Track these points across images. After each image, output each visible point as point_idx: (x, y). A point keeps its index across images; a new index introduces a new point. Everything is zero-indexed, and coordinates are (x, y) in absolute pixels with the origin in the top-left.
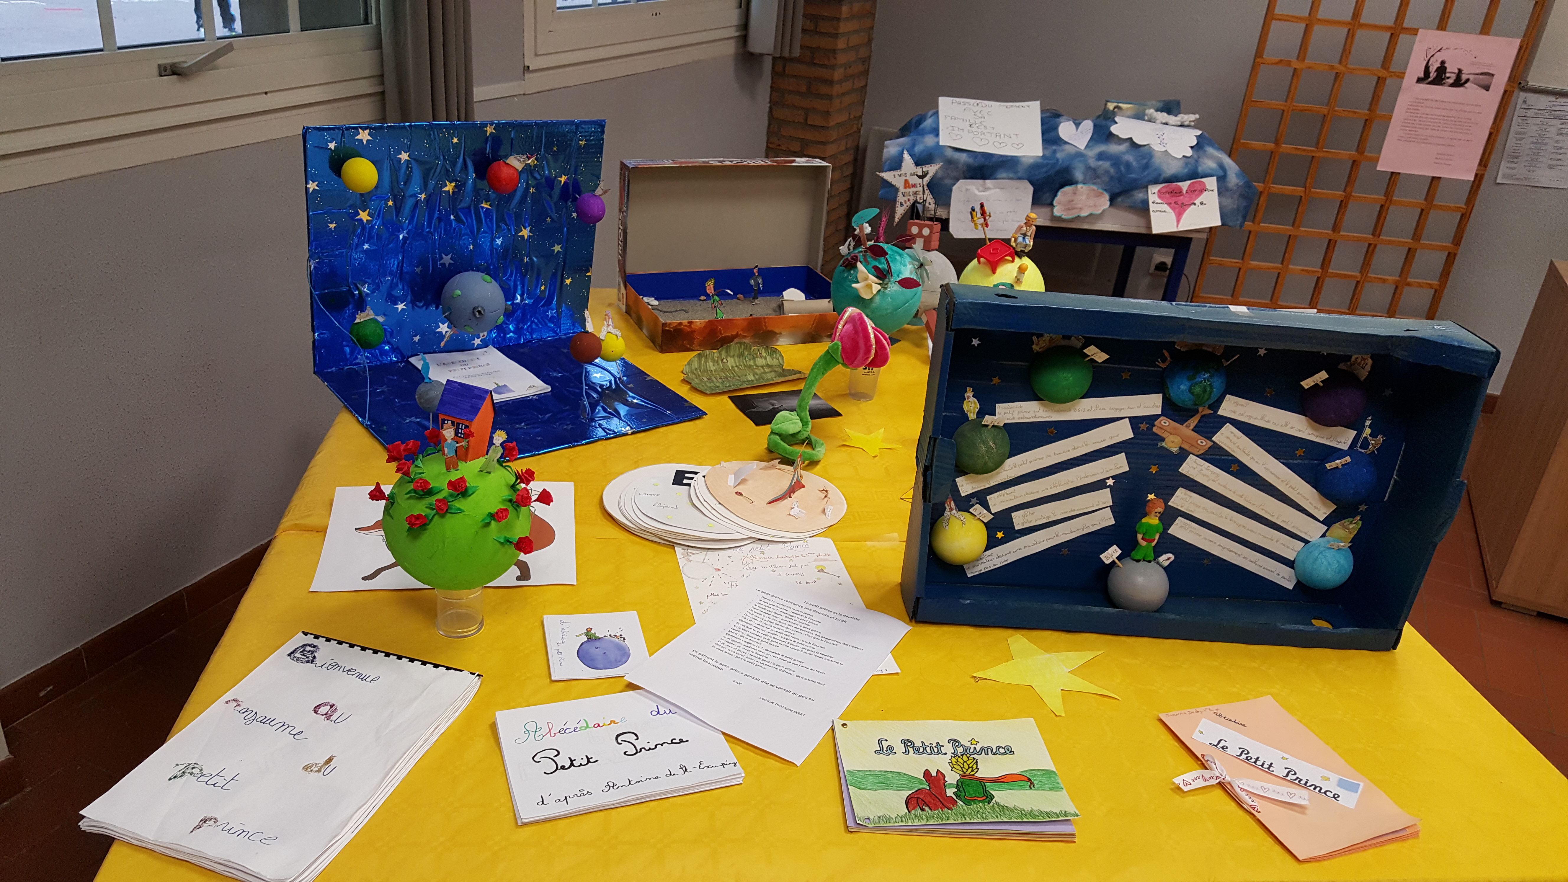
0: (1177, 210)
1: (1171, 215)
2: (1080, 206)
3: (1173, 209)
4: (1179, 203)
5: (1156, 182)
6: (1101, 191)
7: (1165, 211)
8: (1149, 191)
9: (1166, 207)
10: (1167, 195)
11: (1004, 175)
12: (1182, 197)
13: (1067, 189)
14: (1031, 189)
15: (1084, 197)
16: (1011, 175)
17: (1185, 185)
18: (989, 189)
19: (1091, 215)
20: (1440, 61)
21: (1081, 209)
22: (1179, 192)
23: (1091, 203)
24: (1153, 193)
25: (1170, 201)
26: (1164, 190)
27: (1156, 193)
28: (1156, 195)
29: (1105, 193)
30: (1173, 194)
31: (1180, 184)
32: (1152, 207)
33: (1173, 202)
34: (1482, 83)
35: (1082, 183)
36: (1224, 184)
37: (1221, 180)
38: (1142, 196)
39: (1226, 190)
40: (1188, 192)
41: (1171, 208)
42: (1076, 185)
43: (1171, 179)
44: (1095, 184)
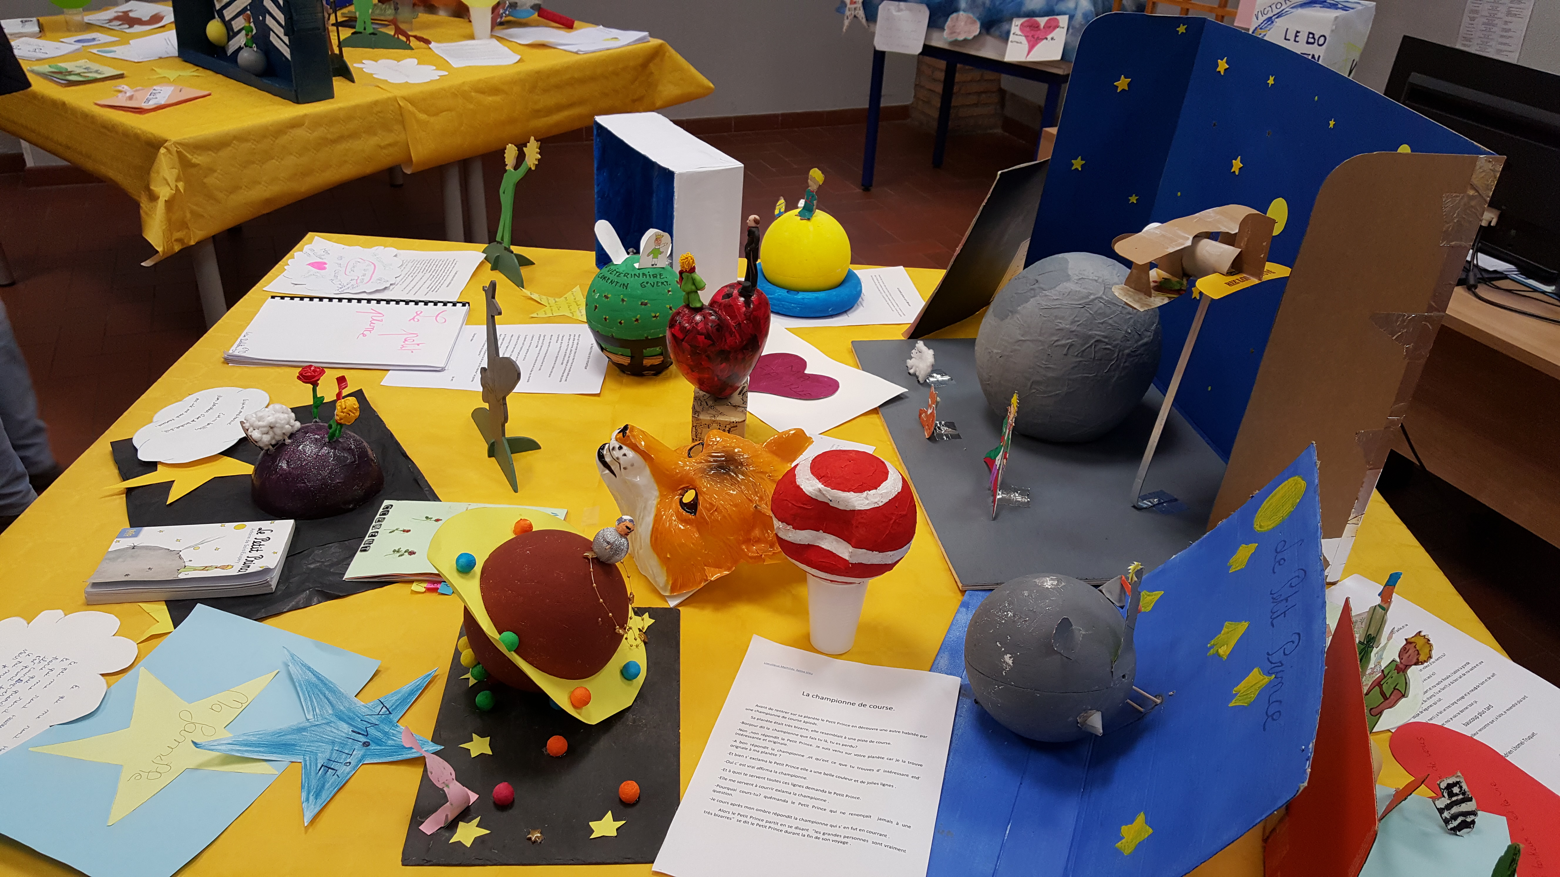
0: (1031, 43)
1: (1025, 46)
2: (958, 31)
3: (1029, 41)
4: (1036, 37)
5: (1019, 16)
6: (975, 19)
7: (1021, 43)
8: (1013, 23)
9: (1023, 39)
10: (1028, 29)
12: (1039, 32)
13: (954, 15)
14: (928, 12)
15: (963, 24)
17: (1042, 21)
18: (902, 10)
19: (965, 40)
21: (959, 33)
22: (1036, 26)
23: (966, 29)
24: (1016, 25)
25: (1028, 34)
26: (1026, 24)
27: (1019, 26)
28: (1018, 28)
29: (977, 20)
30: (1032, 28)
31: (1038, 19)
32: (1011, 38)
33: (1031, 35)
35: (964, 11)
36: (1073, 22)
37: (1071, 18)
38: (1005, 27)
39: (1073, 28)
40: (1044, 28)
41: (1027, 40)
42: (961, 13)
43: (1031, 14)
44: (974, 14)
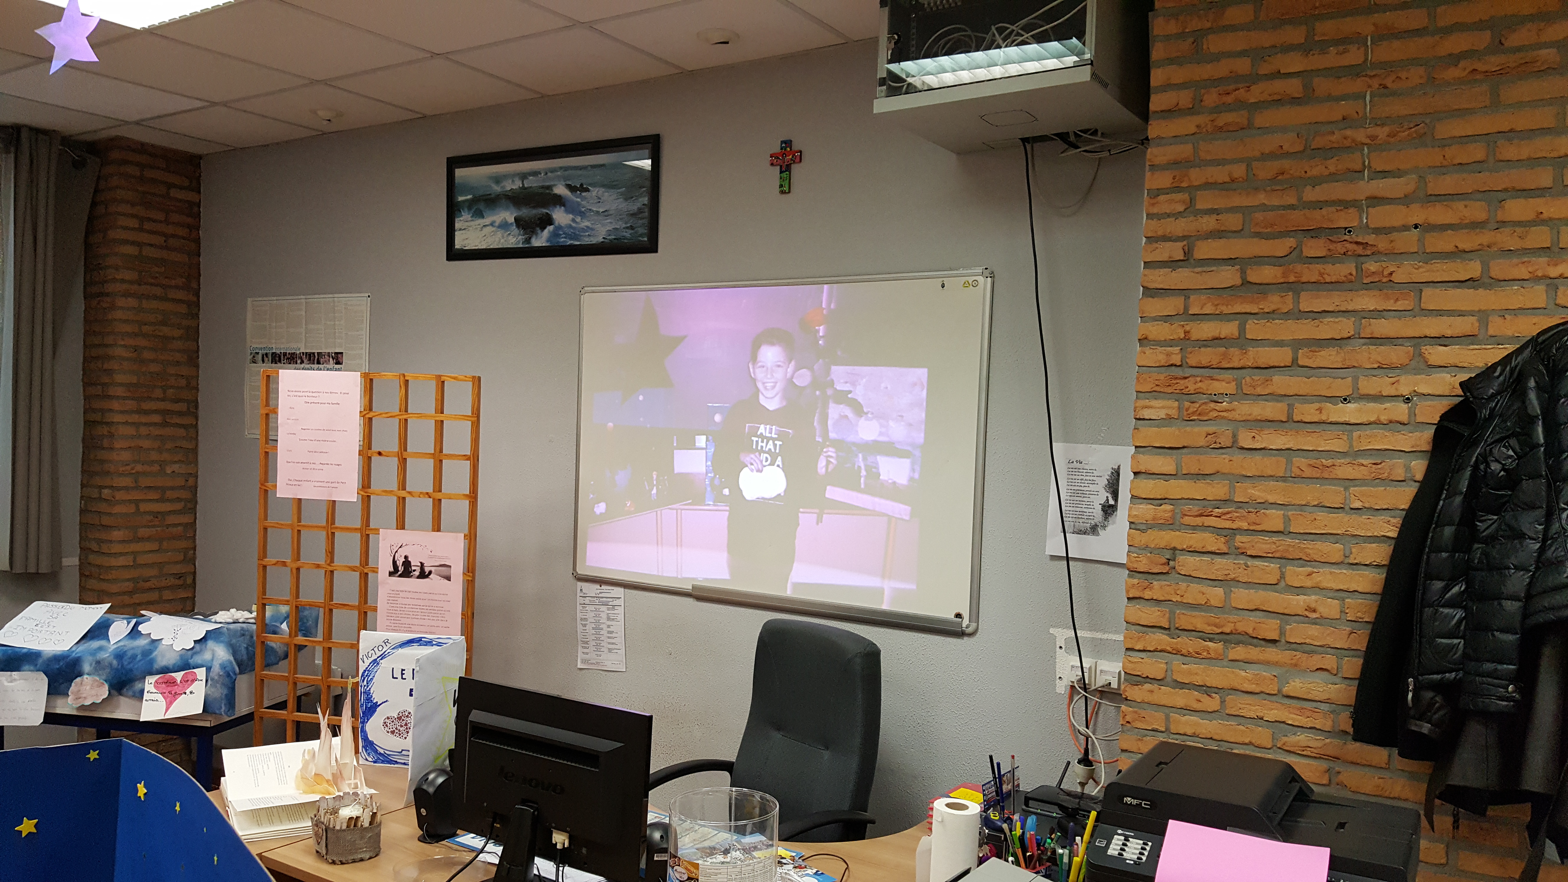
0: (169, 699)
1: (163, 703)
2: (84, 695)
3: (166, 698)
4: (173, 692)
5: (151, 674)
6: (102, 681)
7: (157, 700)
8: (147, 681)
9: (160, 697)
10: (164, 685)
11: (27, 667)
12: (175, 687)
13: (79, 679)
14: (46, 680)
15: (88, 688)
16: (32, 668)
17: (178, 676)
18: (15, 680)
19: (93, 703)
20: (403, 557)
21: (85, 698)
22: (173, 682)
23: (93, 692)
24: (150, 683)
25: (164, 691)
26: (160, 681)
27: (153, 683)
28: (152, 686)
29: (105, 683)
30: (168, 684)
31: (173, 674)
32: (146, 696)
33: (167, 692)
34: (442, 574)
35: (88, 674)
36: (211, 674)
37: (209, 670)
38: (138, 686)
39: (212, 679)
40: (181, 682)
41: (164, 697)
42: (85, 676)
43: (165, 670)
44: (99, 675)
